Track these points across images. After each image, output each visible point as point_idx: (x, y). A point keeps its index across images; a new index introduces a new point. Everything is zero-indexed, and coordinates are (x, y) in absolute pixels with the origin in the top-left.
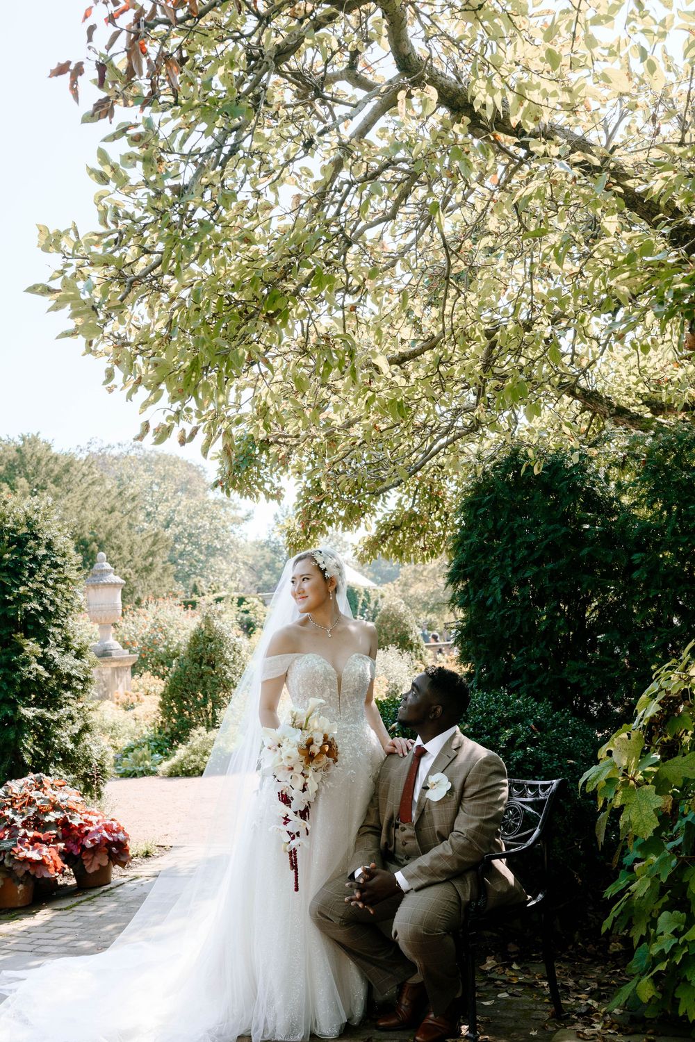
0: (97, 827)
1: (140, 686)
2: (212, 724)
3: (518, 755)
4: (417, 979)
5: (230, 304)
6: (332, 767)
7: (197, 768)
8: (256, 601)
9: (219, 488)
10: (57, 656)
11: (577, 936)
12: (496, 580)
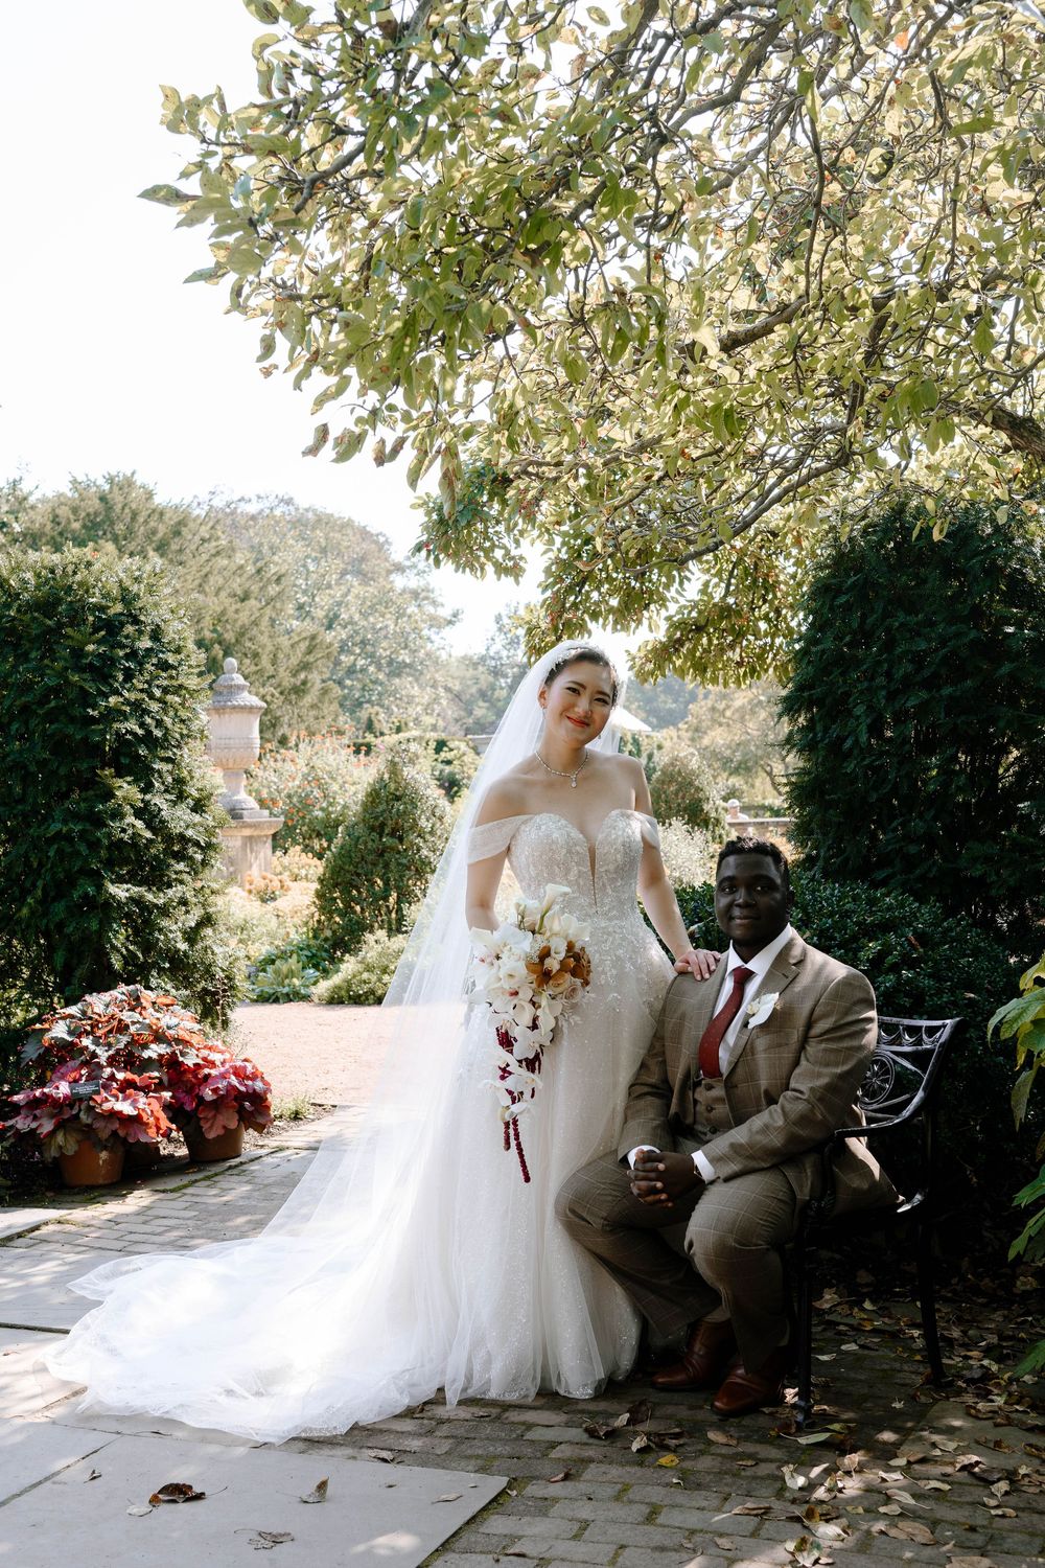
0: (222, 1069)
1: (285, 868)
2: (397, 927)
3: (889, 981)
4: (719, 1315)
5: (467, 232)
6: (580, 993)
7: (372, 992)
8: (463, 746)
9: (424, 553)
10: (164, 806)
11: (965, 1263)
12: (859, 710)
